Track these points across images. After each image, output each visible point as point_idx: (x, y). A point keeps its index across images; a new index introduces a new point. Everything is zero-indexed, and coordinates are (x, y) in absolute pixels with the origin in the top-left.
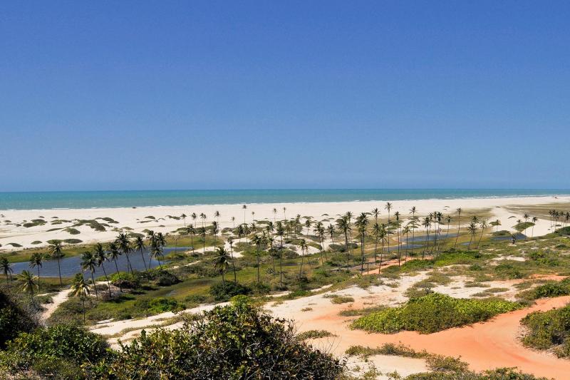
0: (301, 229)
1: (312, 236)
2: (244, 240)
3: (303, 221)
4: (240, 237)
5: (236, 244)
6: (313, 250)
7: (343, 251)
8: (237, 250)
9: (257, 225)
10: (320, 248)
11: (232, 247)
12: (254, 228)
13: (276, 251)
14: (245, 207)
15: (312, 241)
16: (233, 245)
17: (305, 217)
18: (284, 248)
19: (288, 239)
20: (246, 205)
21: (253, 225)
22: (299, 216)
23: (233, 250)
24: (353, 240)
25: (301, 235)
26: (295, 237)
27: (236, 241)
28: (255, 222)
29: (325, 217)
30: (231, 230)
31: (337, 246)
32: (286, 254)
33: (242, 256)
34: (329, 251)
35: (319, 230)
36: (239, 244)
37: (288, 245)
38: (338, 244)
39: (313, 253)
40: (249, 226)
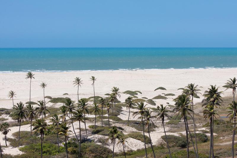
0: (119, 111)
1: (136, 123)
2: (27, 128)
3: (122, 98)
4: (20, 124)
5: (14, 135)
6: (135, 145)
7: (183, 146)
8: (14, 143)
9: (49, 105)
10: (148, 141)
11: (6, 139)
12: (43, 109)
13: (76, 147)
14: (30, 76)
15: (134, 130)
16: (9, 135)
17: (128, 92)
18: (89, 141)
19: (96, 127)
20: (33, 73)
21: (42, 104)
22: (116, 90)
23: (8, 143)
24: (201, 129)
25: (119, 120)
26: (108, 123)
27: (14, 130)
28: (47, 100)
29: (160, 92)
30: (7, 112)
31: (175, 138)
32: (92, 151)
33: (21, 153)
34: (161, 147)
35: (142, 113)
36: (18, 134)
37: (96, 136)
38: (176, 134)
39: (135, 149)
40: (34, 106)
